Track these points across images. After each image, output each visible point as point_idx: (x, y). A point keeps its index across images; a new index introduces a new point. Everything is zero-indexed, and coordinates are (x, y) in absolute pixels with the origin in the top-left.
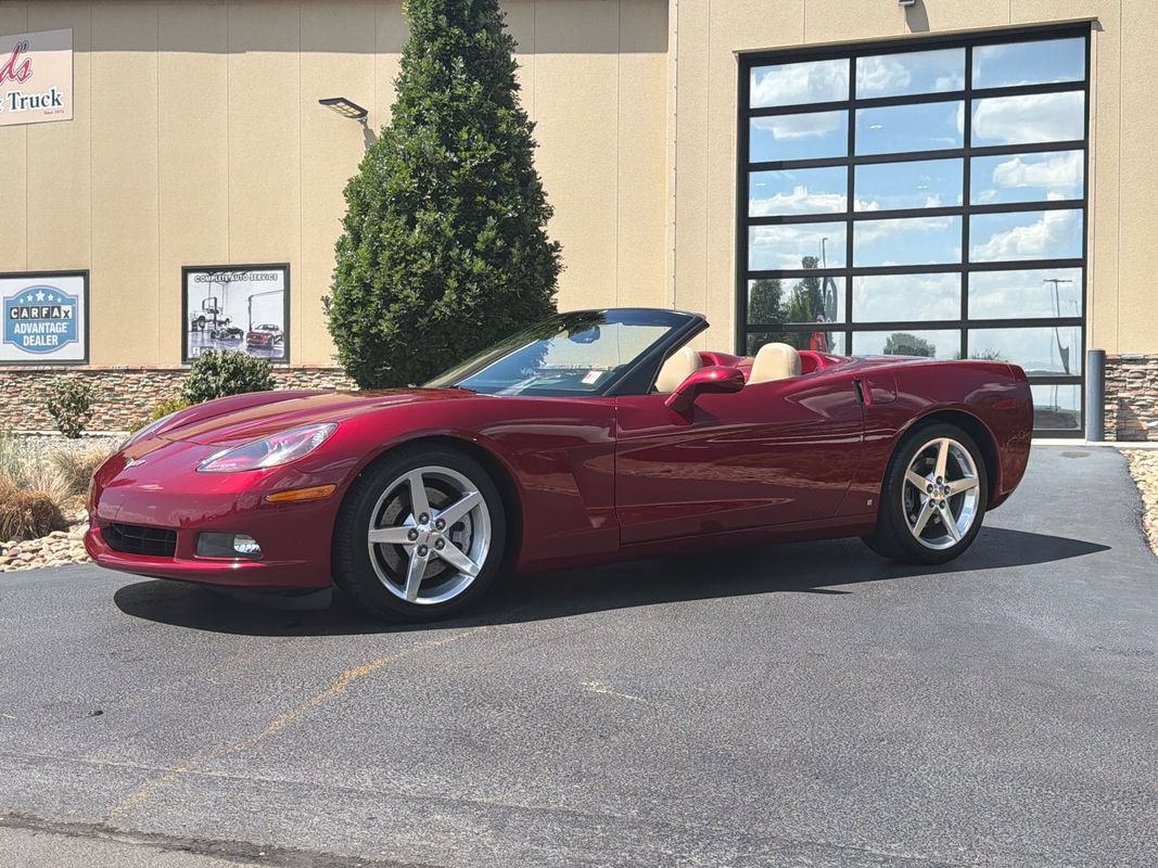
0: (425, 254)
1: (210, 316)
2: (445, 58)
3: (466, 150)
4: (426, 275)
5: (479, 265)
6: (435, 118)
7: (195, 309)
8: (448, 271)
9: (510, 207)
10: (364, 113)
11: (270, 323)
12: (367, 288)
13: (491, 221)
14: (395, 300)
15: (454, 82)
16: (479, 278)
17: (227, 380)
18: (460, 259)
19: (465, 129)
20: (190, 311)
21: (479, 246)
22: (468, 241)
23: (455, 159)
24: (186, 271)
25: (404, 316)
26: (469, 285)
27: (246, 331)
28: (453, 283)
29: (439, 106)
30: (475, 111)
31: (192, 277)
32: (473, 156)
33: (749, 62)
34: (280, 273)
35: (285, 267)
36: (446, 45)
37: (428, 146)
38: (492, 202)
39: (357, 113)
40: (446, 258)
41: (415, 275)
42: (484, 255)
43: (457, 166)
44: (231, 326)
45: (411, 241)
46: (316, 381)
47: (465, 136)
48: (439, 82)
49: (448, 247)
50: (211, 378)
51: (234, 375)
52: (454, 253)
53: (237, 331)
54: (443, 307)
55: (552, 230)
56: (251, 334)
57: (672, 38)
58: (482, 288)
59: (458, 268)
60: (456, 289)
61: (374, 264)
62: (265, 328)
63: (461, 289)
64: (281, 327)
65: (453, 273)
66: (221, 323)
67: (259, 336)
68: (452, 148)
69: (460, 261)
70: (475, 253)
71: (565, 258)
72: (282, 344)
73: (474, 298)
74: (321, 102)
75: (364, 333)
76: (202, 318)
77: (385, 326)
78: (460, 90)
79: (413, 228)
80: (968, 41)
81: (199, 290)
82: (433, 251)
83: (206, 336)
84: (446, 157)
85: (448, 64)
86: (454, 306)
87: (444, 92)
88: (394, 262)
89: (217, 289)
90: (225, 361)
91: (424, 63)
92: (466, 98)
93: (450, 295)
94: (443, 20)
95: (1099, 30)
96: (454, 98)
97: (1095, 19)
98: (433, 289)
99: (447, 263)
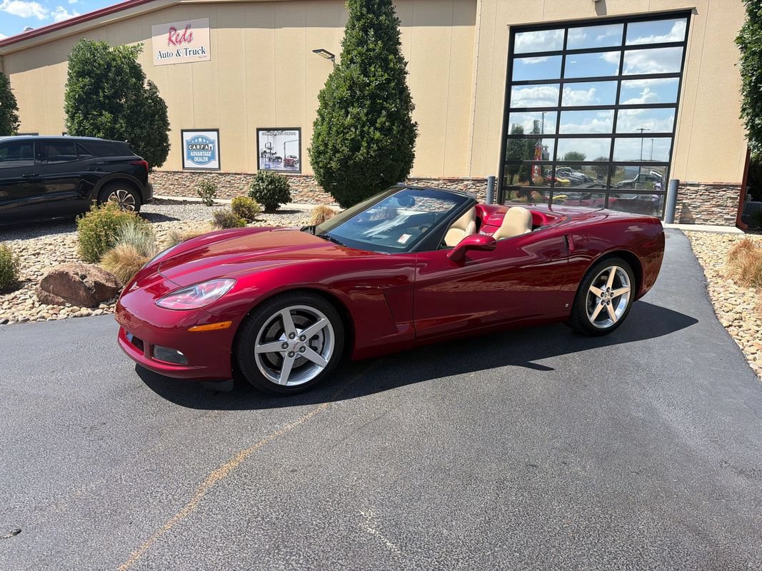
0: (352, 129)
1: (268, 151)
2: (365, 30)
3: (373, 76)
4: (352, 139)
5: (378, 135)
6: (358, 60)
7: (262, 148)
8: (363, 137)
9: (393, 105)
10: (333, 56)
11: (293, 155)
12: (326, 145)
13: (384, 113)
14: (338, 152)
15: (369, 42)
16: (378, 141)
17: (268, 185)
18: (368, 132)
19: (373, 66)
20: (260, 148)
21: (378, 125)
22: (373, 123)
23: (368, 81)
24: (258, 130)
25: (342, 160)
26: (372, 145)
27: (283, 158)
28: (364, 144)
29: (360, 54)
30: (378, 57)
31: (260, 132)
32: (376, 80)
33: (515, 30)
34: (297, 132)
35: (299, 129)
36: (365, 23)
37: (355, 76)
38: (385, 103)
39: (330, 56)
40: (362, 132)
41: (347, 139)
42: (381, 130)
43: (369, 85)
44: (277, 155)
45: (346, 123)
46: (313, 182)
47: (373, 69)
48: (361, 42)
49: (363, 126)
50: (261, 184)
52: (366, 129)
53: (280, 158)
54: (360, 156)
55: (414, 116)
56: (285, 160)
57: (478, 18)
58: (379, 147)
59: (367, 136)
60: (366, 147)
61: (329, 134)
62: (291, 157)
63: (368, 147)
64: (298, 157)
65: (365, 139)
66: (273, 154)
67: (289, 160)
68: (366, 75)
69: (368, 133)
70: (376, 129)
71: (420, 130)
72: (298, 165)
73: (375, 151)
74: (314, 51)
75: (325, 167)
76: (265, 152)
77: (333, 164)
78: (371, 46)
79: (347, 116)
80: (625, 20)
81: (264, 138)
82: (356, 129)
83: (267, 160)
84: (363, 81)
85: (366, 32)
86: (365, 155)
87: (363, 47)
88: (338, 133)
89: (271, 139)
90: (267, 176)
91: (354, 32)
92: (374, 50)
93: (363, 150)
94: (364, 10)
95: (696, 13)
96: (368, 50)
97: (694, 8)
98: (355, 147)
99: (362, 134)
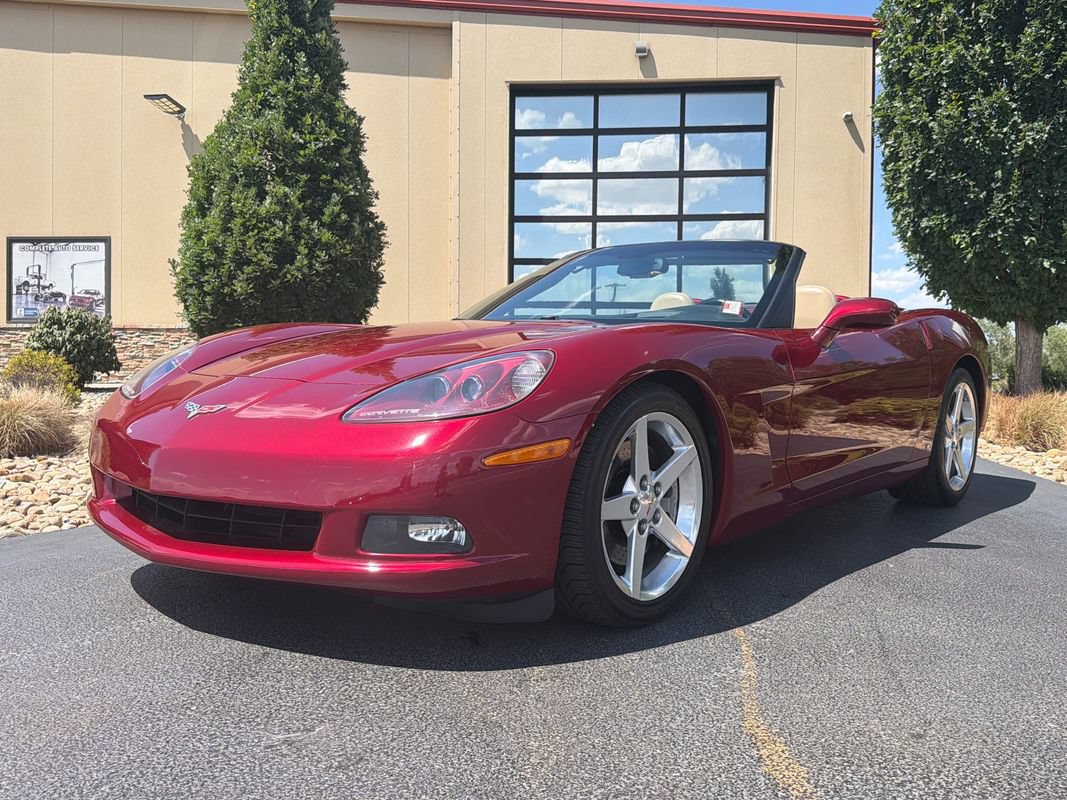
0: (277, 222)
1: (33, 282)
2: (289, 51)
3: (310, 133)
4: (279, 241)
5: (326, 236)
6: (281, 101)
7: (19, 275)
8: (298, 238)
9: (351, 186)
10: (182, 110)
11: (92, 288)
12: (219, 251)
13: (335, 198)
14: (249, 262)
15: (298, 73)
16: (327, 247)
17: (72, 334)
18: (308, 229)
19: (308, 116)
20: (14, 277)
21: (326, 219)
22: (315, 214)
23: (301, 141)
24: (11, 241)
25: (256, 278)
26: (318, 252)
27: (69, 294)
28: (303, 250)
29: (285, 93)
30: (316, 100)
31: (16, 247)
32: (317, 139)
34: (102, 246)
35: (106, 240)
36: (288, 41)
37: (276, 127)
38: (335, 181)
39: (178, 109)
40: (296, 228)
41: (267, 241)
42: (331, 226)
43: (303, 146)
44: (54, 290)
45: (262, 210)
46: (136, 339)
47: (309, 121)
48: (284, 73)
49: (298, 218)
50: (56, 332)
51: (80, 329)
52: (303, 223)
53: (60, 295)
54: (294, 272)
56: (73, 298)
57: (455, 66)
58: (330, 256)
59: (307, 237)
60: (306, 256)
61: (226, 230)
62: (87, 292)
63: (311, 256)
64: (103, 292)
65: (303, 241)
66: (44, 288)
67: (81, 300)
68: (298, 130)
69: (309, 231)
70: (322, 224)
72: (103, 307)
73: (323, 263)
74: (146, 96)
75: (217, 293)
76: (26, 283)
77: (239, 287)
78: (304, 81)
79: (263, 199)
80: (683, 88)
81: (23, 258)
82: (285, 223)
83: (30, 299)
84: (293, 139)
85: (291, 57)
86: (306, 270)
87: (288, 81)
88: (246, 229)
89: (40, 258)
90: (70, 317)
91: (270, 55)
92: (308, 88)
93: (301, 260)
94: (286, 20)
95: (781, 86)
96: (298, 87)
97: (778, 78)
98: (284, 254)
99: (297, 232)
